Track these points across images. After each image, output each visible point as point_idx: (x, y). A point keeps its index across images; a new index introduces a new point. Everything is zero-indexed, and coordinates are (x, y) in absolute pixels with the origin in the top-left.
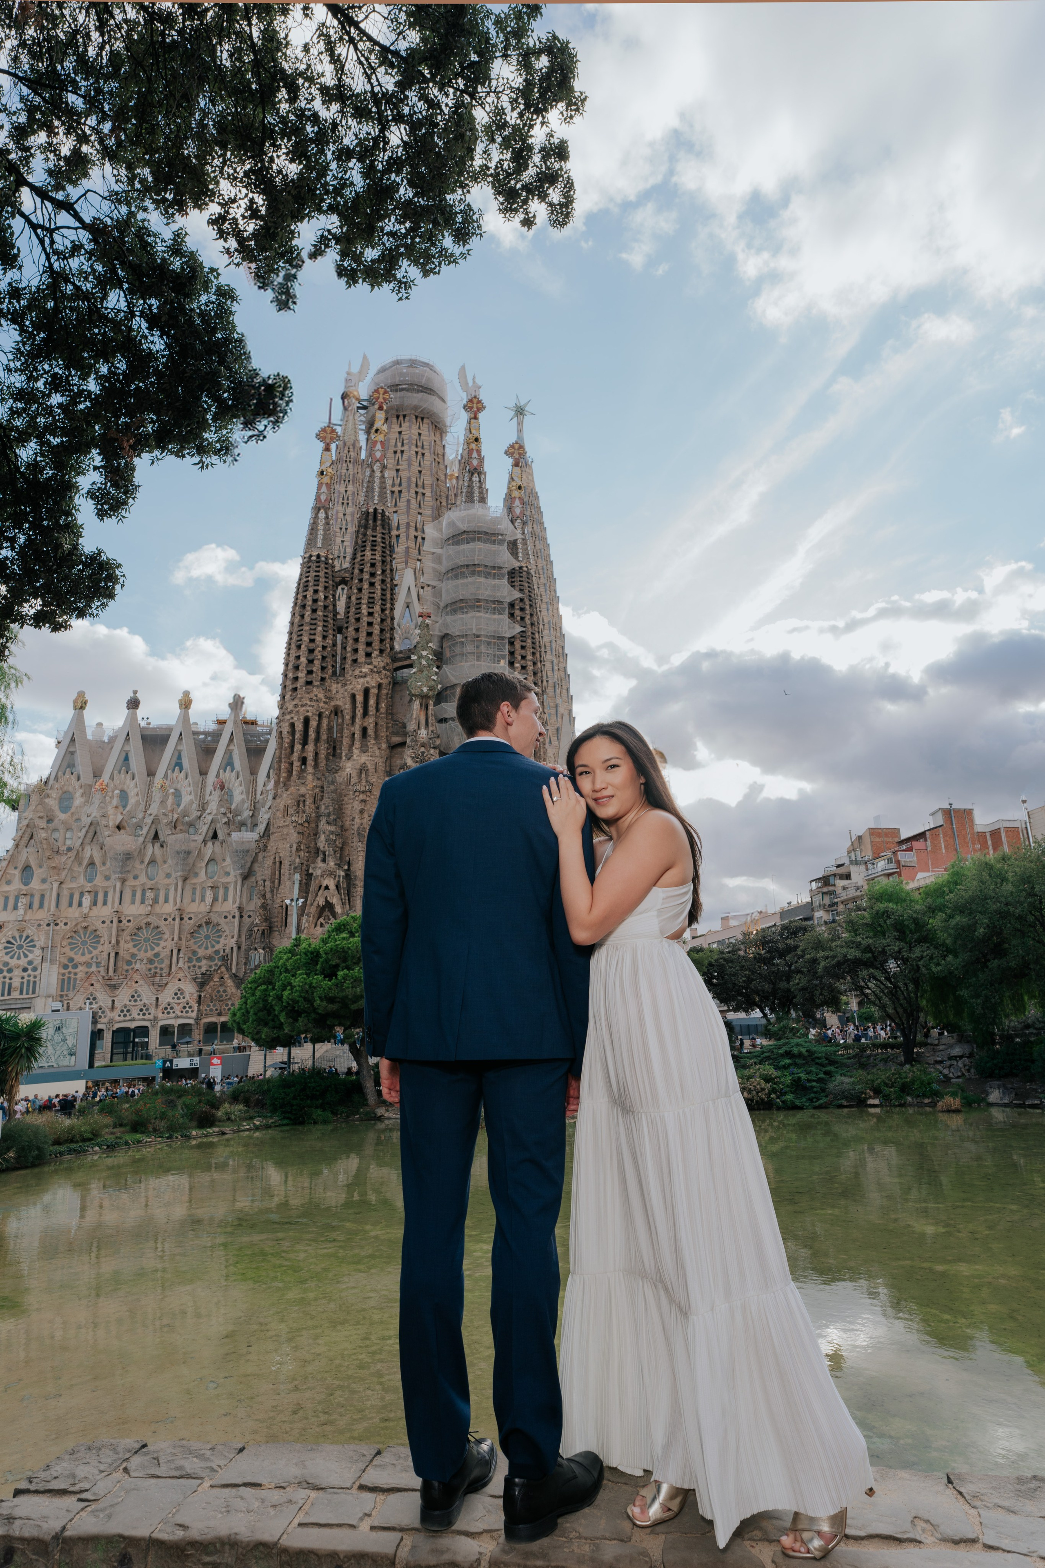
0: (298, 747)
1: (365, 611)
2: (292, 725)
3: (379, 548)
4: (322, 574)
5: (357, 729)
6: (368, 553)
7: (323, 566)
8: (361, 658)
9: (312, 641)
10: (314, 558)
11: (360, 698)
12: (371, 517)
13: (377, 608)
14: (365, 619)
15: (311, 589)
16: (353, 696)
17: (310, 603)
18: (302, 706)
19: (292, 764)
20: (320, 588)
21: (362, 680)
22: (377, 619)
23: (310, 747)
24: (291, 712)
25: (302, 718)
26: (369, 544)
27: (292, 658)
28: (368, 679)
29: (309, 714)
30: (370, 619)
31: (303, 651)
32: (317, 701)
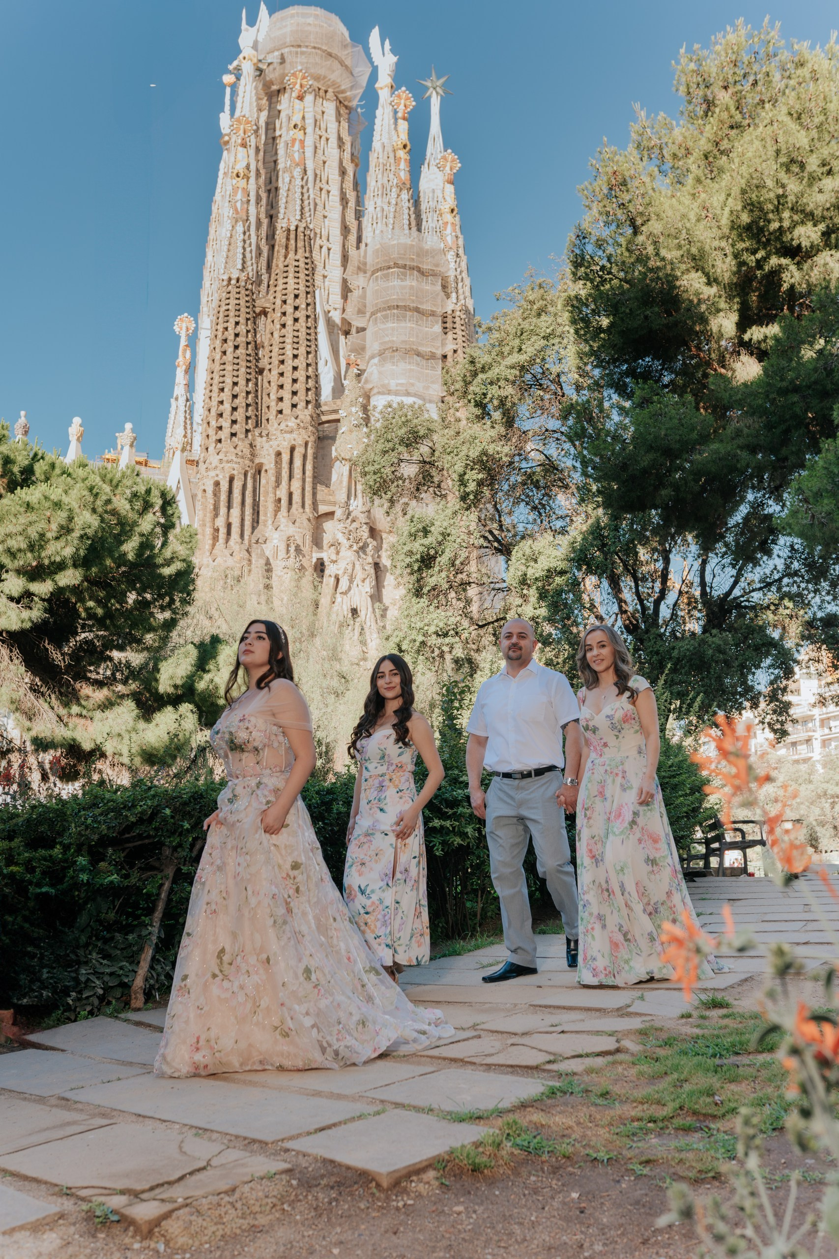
0: (223, 510)
1: (289, 352)
2: (217, 484)
3: (302, 275)
4: (242, 302)
5: (282, 493)
6: (291, 281)
7: (243, 292)
8: (287, 410)
9: (235, 384)
10: (233, 282)
11: (286, 457)
12: (292, 236)
13: (302, 351)
14: (289, 363)
15: (232, 320)
16: (279, 454)
17: (231, 337)
18: (228, 462)
19: (217, 530)
20: (242, 320)
21: (287, 436)
22: (301, 362)
23: (235, 512)
24: (216, 468)
25: (227, 476)
26: (291, 269)
27: (214, 403)
28: (294, 435)
29: (235, 472)
30: (296, 362)
31: (226, 396)
32: (242, 457)
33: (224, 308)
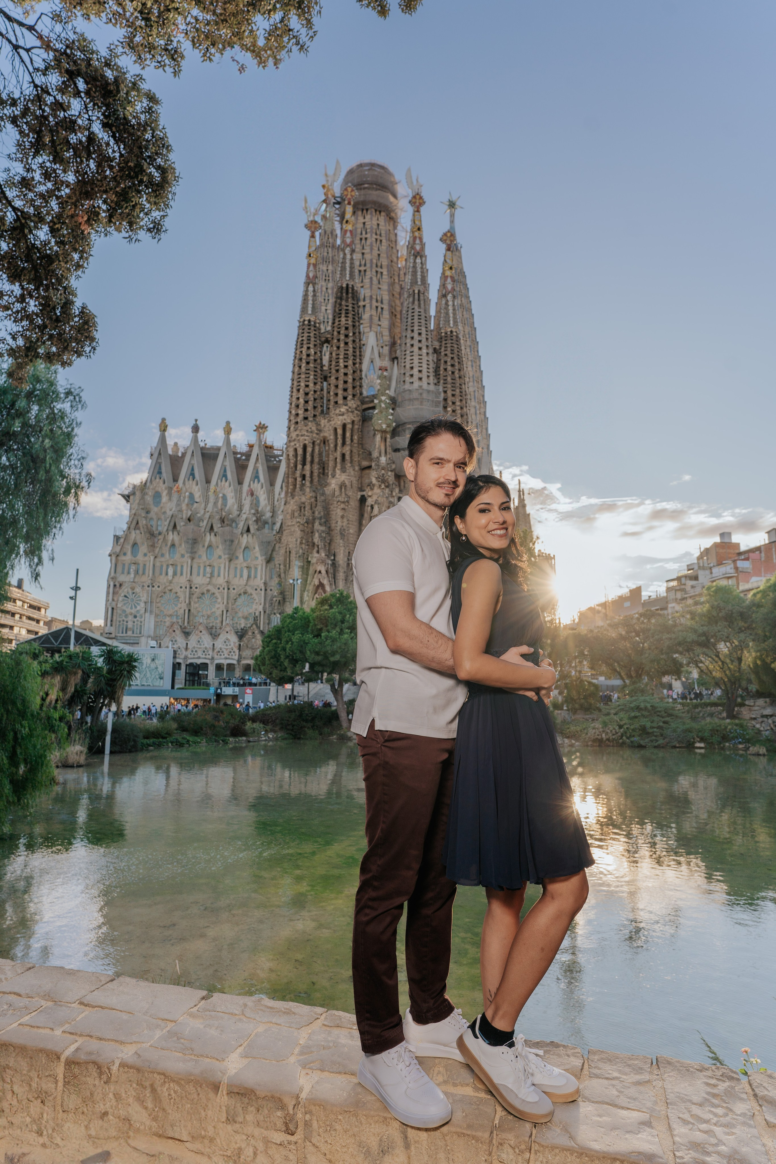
0: (299, 467)
1: (342, 365)
2: (296, 450)
3: (350, 315)
4: (312, 335)
5: (338, 455)
6: (343, 319)
7: (312, 328)
8: (341, 401)
9: (307, 386)
10: (306, 322)
11: (340, 431)
12: (344, 291)
13: (350, 362)
14: (342, 371)
15: (305, 346)
16: (336, 430)
17: (304, 357)
18: (302, 436)
19: (296, 479)
20: (311, 346)
21: (341, 417)
22: (350, 371)
23: (308, 467)
24: (294, 440)
25: (302, 444)
26: (343, 312)
27: (294, 399)
28: (345, 417)
29: (306, 442)
30: (346, 371)
31: (301, 394)
32: (311, 432)
33: (300, 339)
